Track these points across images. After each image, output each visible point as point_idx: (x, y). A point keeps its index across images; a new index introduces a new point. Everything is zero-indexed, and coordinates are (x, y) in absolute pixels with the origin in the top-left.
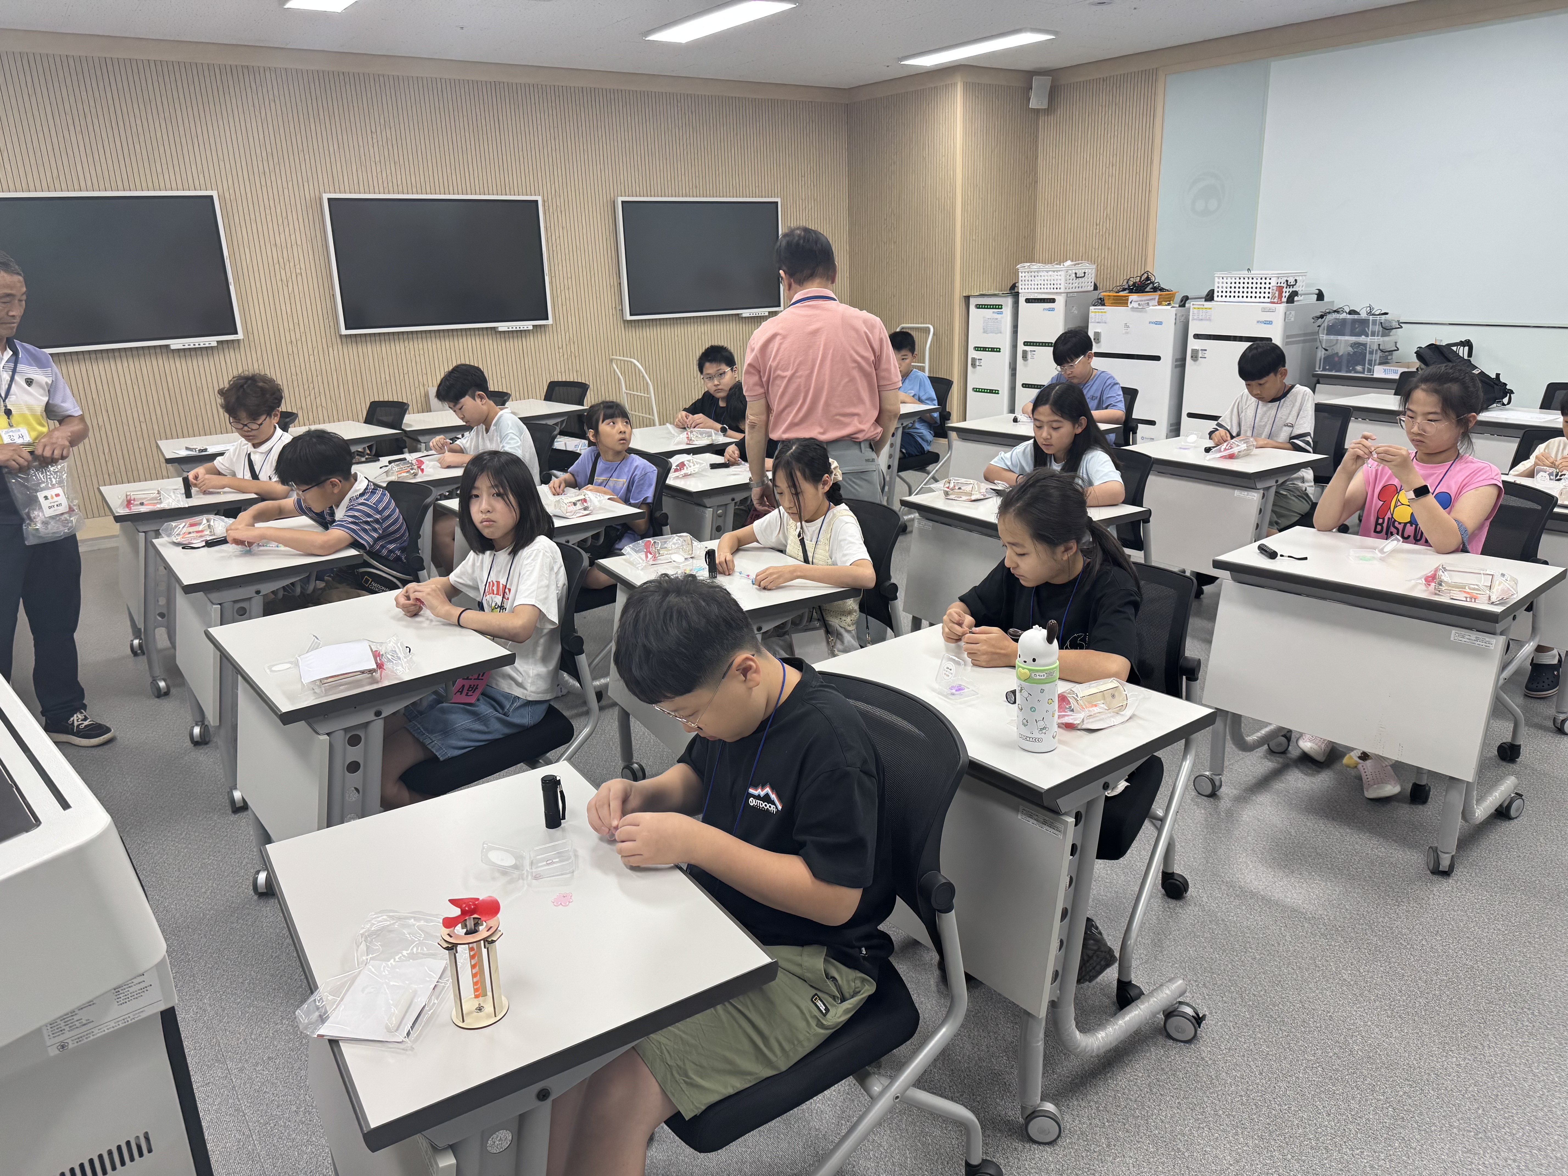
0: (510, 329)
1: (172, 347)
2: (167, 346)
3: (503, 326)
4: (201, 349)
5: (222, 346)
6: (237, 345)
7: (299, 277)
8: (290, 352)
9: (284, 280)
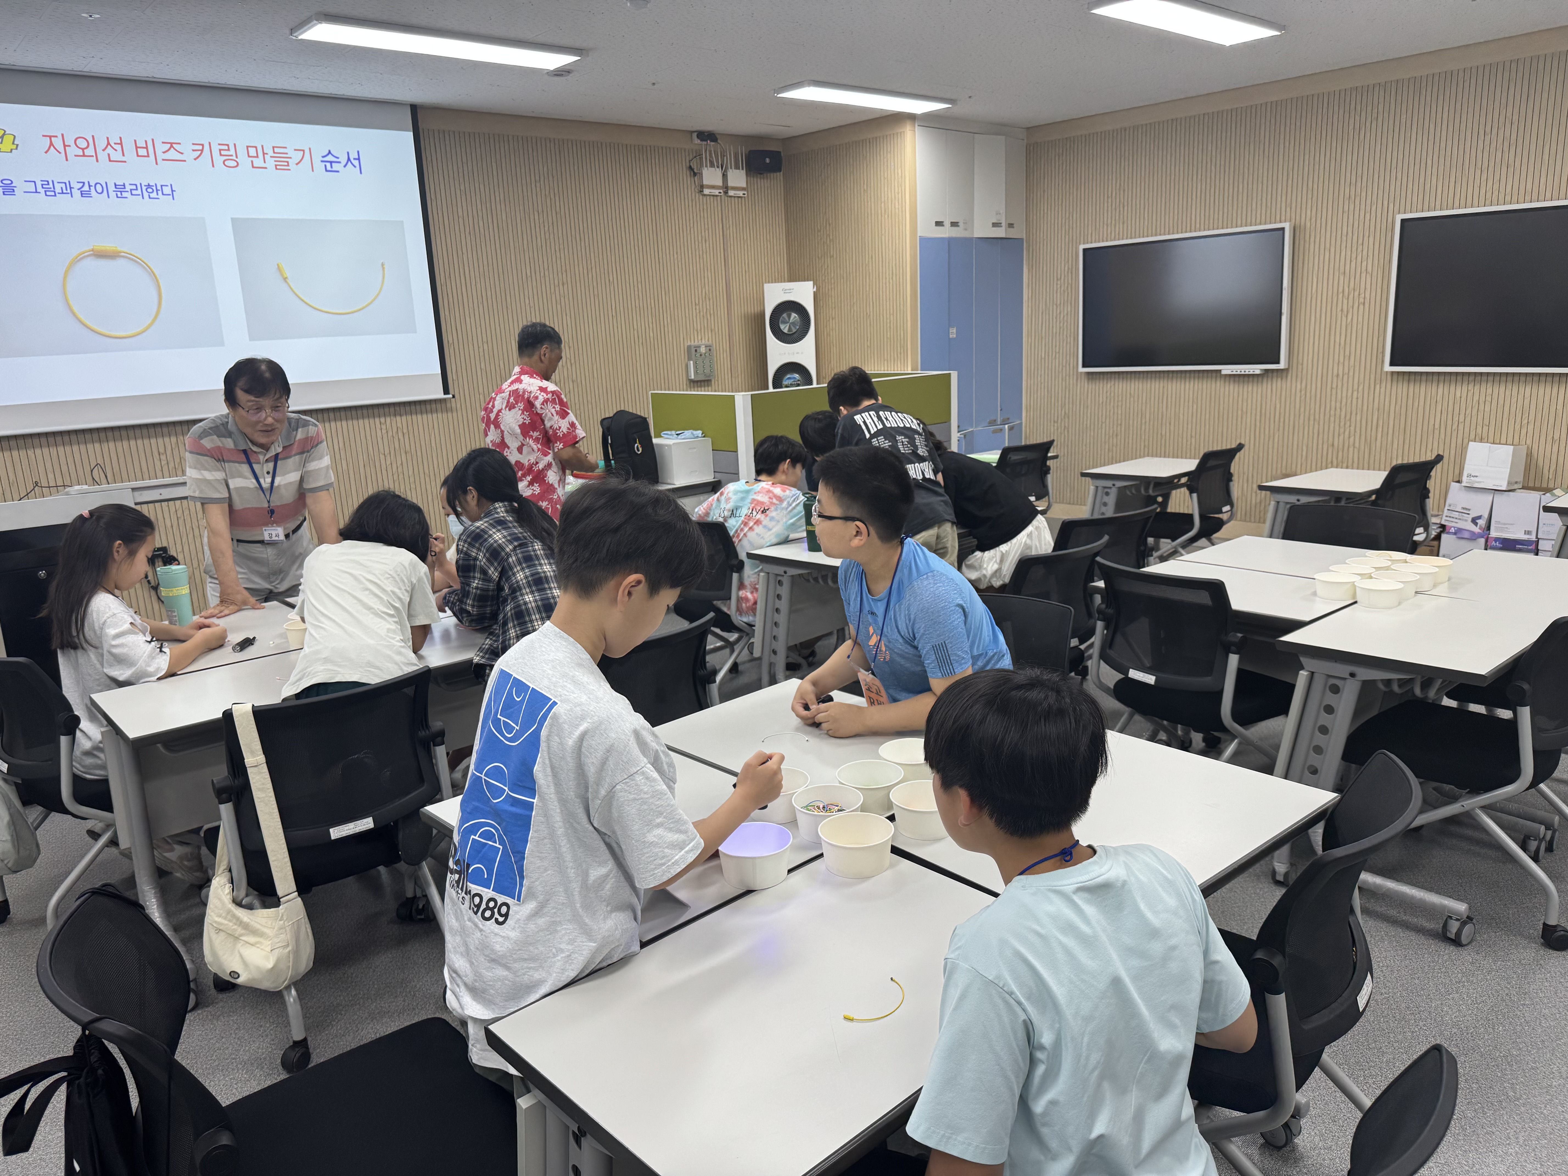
1: (1223, 372)
2: (1219, 371)
4: (1249, 376)
5: (1270, 375)
6: (1284, 374)
7: (1361, 307)
8: (1334, 386)
9: (1345, 310)
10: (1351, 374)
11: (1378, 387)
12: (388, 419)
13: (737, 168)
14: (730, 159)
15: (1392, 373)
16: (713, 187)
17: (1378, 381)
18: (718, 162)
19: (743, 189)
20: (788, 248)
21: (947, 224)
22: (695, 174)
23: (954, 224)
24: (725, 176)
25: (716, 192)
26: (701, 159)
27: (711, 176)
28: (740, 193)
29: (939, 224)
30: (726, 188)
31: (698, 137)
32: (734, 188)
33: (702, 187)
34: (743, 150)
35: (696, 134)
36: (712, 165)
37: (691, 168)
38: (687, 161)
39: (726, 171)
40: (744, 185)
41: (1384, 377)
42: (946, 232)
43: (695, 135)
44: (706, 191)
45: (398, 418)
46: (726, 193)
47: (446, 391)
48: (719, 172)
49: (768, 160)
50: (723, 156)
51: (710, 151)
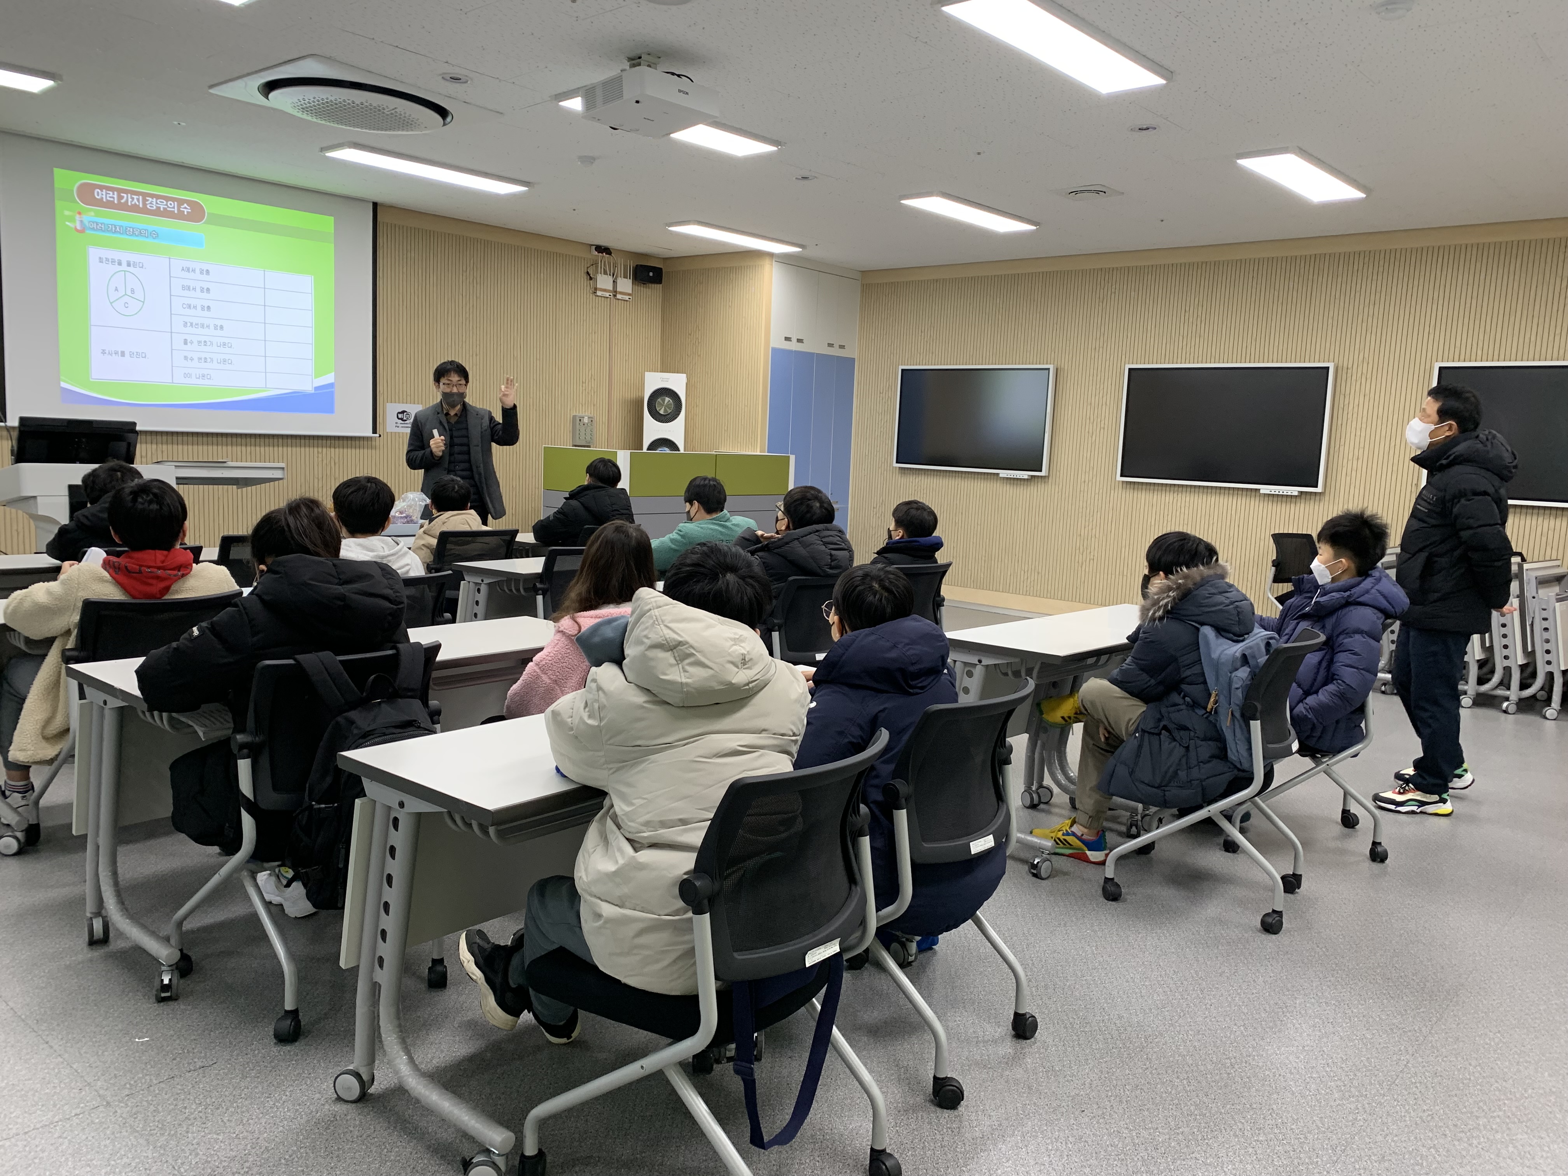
0: (1273, 493)
1: (1001, 475)
2: (998, 474)
3: (1265, 489)
4: (1021, 479)
5: (1036, 480)
6: (1046, 480)
7: (1102, 430)
8: (1082, 489)
9: (1091, 431)
10: (1094, 480)
11: (1112, 492)
12: (324, 450)
13: (625, 277)
14: (620, 270)
15: (1123, 482)
16: (605, 290)
17: (1113, 487)
18: (610, 272)
19: (629, 294)
20: (663, 346)
21: (794, 340)
22: (591, 279)
23: (800, 340)
24: (615, 283)
25: (607, 294)
26: (597, 267)
27: (604, 282)
28: (627, 298)
29: (788, 339)
30: (615, 292)
31: (596, 250)
32: (621, 293)
33: (596, 289)
34: (631, 264)
35: (594, 247)
36: (605, 273)
38: (586, 267)
39: (616, 278)
40: (630, 292)
41: (1117, 484)
42: (793, 346)
44: (599, 293)
45: (333, 450)
46: (615, 296)
47: (374, 431)
48: (610, 279)
49: (651, 274)
50: (615, 266)
51: (605, 262)
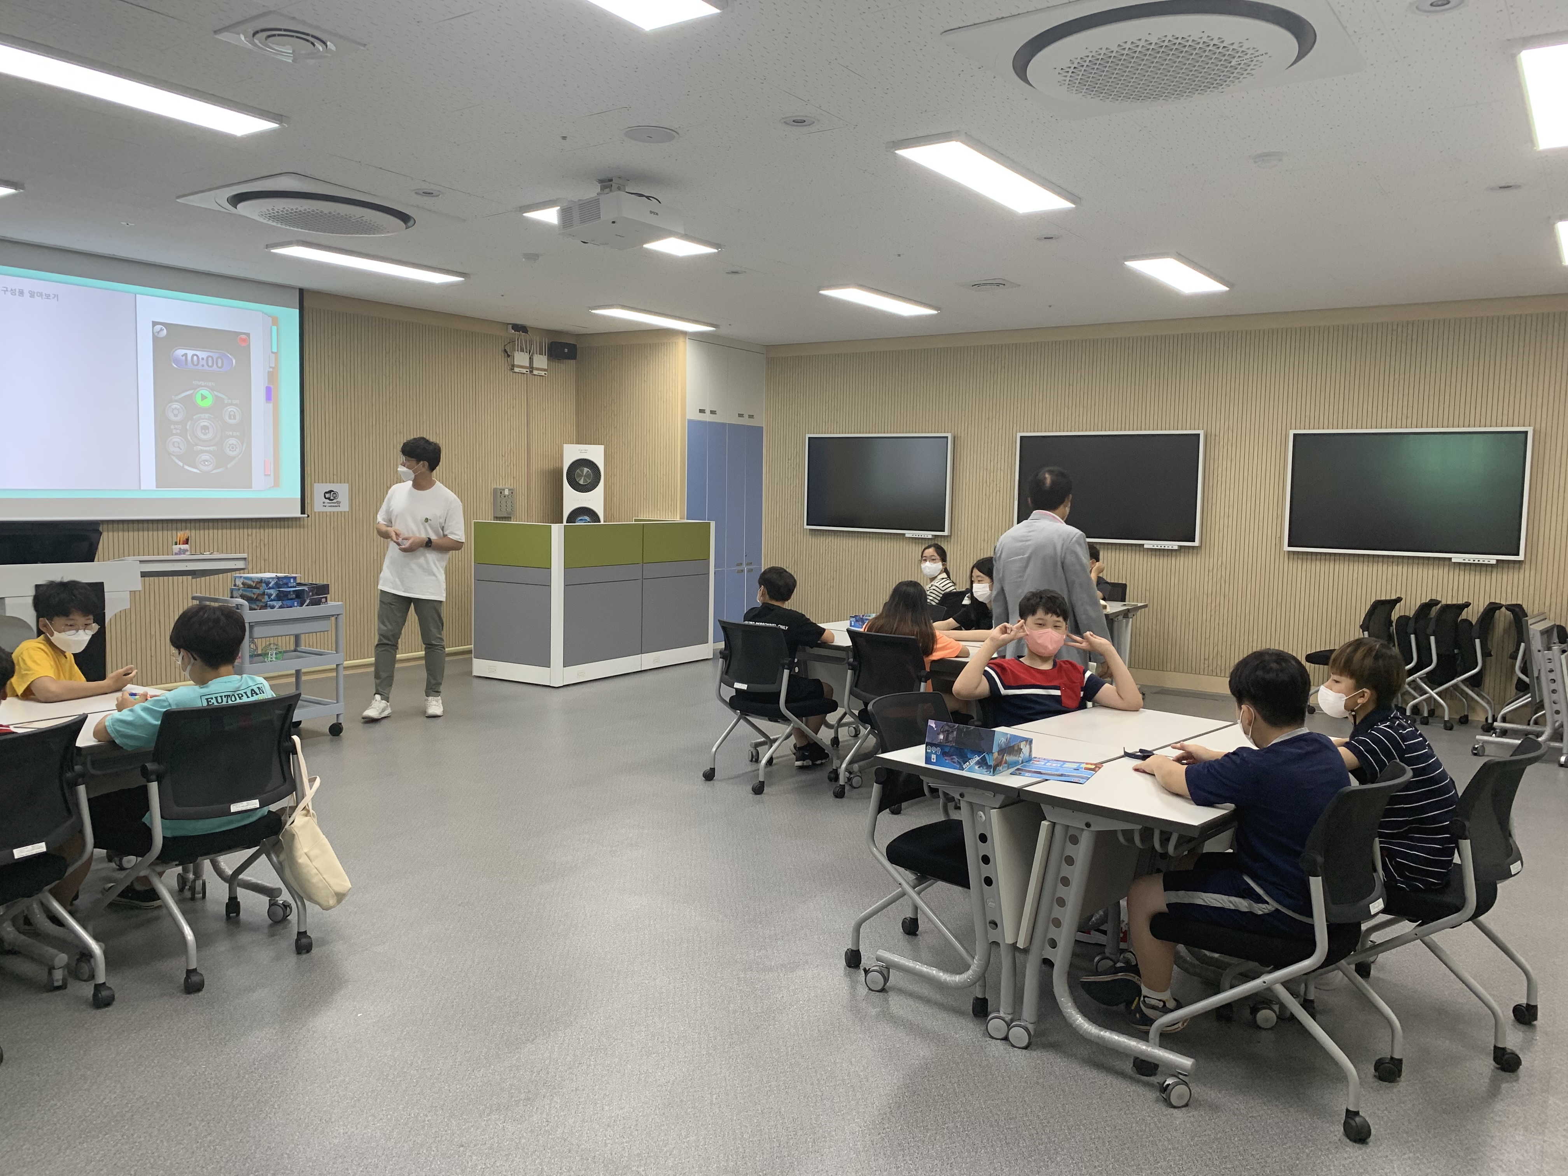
0: (1155, 547)
1: (906, 536)
2: (904, 534)
3: (1148, 544)
13: (541, 354)
14: (535, 347)
16: (522, 367)
18: (526, 349)
19: (545, 370)
20: (578, 418)
21: (708, 412)
22: (509, 356)
23: (713, 412)
24: (531, 359)
25: (524, 371)
26: (514, 345)
27: (521, 359)
28: (543, 373)
29: (702, 411)
30: (531, 368)
31: (513, 329)
32: (537, 369)
33: (513, 366)
34: (546, 341)
36: (522, 350)
37: (505, 351)
38: (504, 345)
39: (532, 355)
40: (546, 367)
42: (707, 417)
43: (510, 326)
44: (517, 370)
46: (531, 372)
47: (303, 512)
48: (527, 356)
49: (566, 350)
50: (531, 344)
51: (522, 340)
